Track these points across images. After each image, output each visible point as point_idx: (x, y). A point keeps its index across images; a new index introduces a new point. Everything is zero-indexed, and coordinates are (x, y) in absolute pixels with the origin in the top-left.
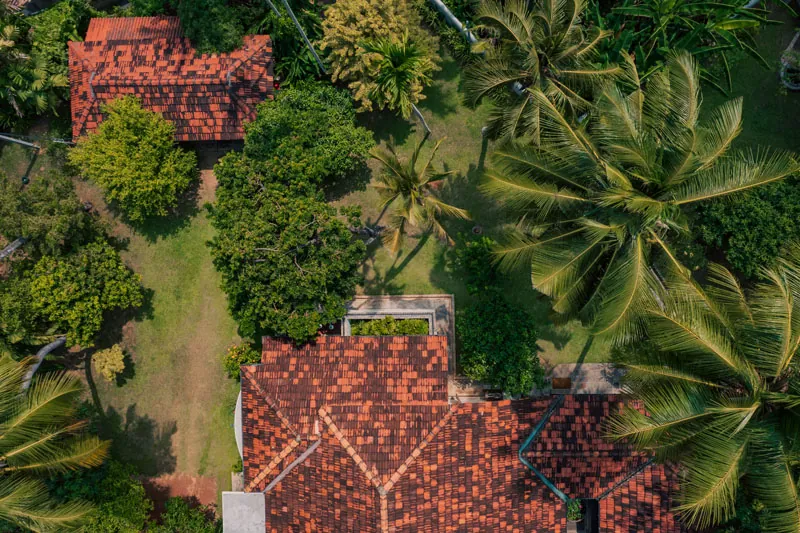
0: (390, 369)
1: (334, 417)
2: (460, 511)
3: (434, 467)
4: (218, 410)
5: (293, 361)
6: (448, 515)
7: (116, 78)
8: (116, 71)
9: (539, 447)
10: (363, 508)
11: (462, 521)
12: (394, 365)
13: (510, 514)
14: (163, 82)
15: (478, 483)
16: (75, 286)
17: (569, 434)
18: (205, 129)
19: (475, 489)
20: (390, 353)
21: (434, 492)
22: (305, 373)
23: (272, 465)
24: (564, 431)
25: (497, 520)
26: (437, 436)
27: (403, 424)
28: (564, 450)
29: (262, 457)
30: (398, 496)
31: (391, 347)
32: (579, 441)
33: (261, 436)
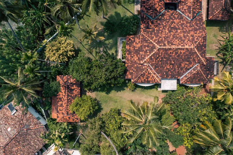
0: (133, 49)
1: (143, 60)
2: (165, 32)
3: (155, 37)
4: (143, 93)
5: (131, 71)
6: (166, 34)
7: (65, 110)
8: (64, 110)
9: (152, 15)
10: (163, 53)
11: (168, 32)
12: (132, 48)
13: (167, 22)
14: (67, 99)
15: (159, 28)
16: (112, 120)
17: (149, 8)
18: (78, 91)
19: (160, 29)
20: (130, 49)
21: (160, 37)
22: (133, 68)
23: (154, 75)
24: (149, 10)
25: (168, 25)
26: (148, 36)
27: (145, 44)
28: (153, 9)
29: (152, 78)
30: (160, 44)
31: (128, 49)
32: (151, 6)
33: (147, 78)
